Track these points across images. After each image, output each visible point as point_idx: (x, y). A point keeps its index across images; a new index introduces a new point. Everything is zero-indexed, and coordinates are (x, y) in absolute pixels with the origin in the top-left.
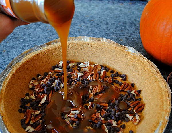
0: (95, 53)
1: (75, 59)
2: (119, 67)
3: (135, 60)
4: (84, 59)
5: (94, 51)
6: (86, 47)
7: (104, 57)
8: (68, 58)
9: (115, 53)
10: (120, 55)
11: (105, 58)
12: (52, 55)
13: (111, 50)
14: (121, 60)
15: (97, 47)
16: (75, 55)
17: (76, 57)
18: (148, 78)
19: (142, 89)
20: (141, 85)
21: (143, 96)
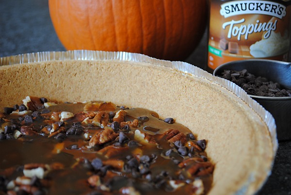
0: (104, 83)
1: (61, 96)
2: (159, 107)
3: (192, 84)
4: (80, 97)
5: (103, 78)
6: (86, 70)
7: (125, 90)
8: (45, 94)
9: (148, 78)
10: (159, 80)
11: (126, 93)
12: (7, 85)
13: (140, 73)
14: (162, 91)
15: (109, 70)
16: (60, 88)
17: (63, 93)
18: (221, 111)
19: (209, 139)
20: (206, 131)
21: (210, 153)
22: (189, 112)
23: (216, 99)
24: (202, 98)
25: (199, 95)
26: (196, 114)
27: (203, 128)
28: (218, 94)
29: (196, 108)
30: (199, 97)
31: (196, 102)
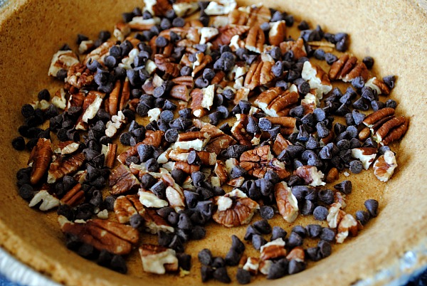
2: (327, 13)
18: (419, 38)
19: (399, 75)
20: (395, 62)
21: (401, 95)
22: (370, 28)
23: (412, 18)
24: (390, 12)
25: (386, 6)
26: (380, 32)
27: (391, 55)
28: (414, 10)
29: (382, 25)
30: (386, 8)
31: (381, 16)
